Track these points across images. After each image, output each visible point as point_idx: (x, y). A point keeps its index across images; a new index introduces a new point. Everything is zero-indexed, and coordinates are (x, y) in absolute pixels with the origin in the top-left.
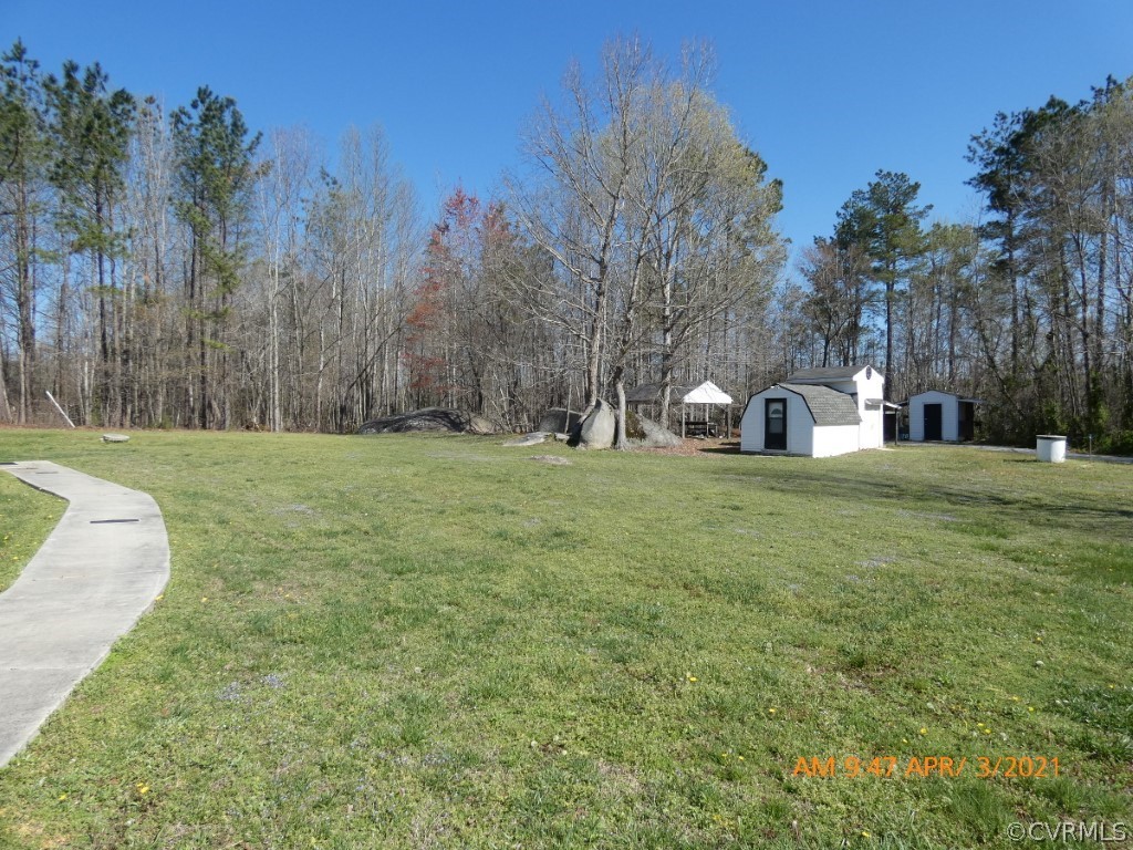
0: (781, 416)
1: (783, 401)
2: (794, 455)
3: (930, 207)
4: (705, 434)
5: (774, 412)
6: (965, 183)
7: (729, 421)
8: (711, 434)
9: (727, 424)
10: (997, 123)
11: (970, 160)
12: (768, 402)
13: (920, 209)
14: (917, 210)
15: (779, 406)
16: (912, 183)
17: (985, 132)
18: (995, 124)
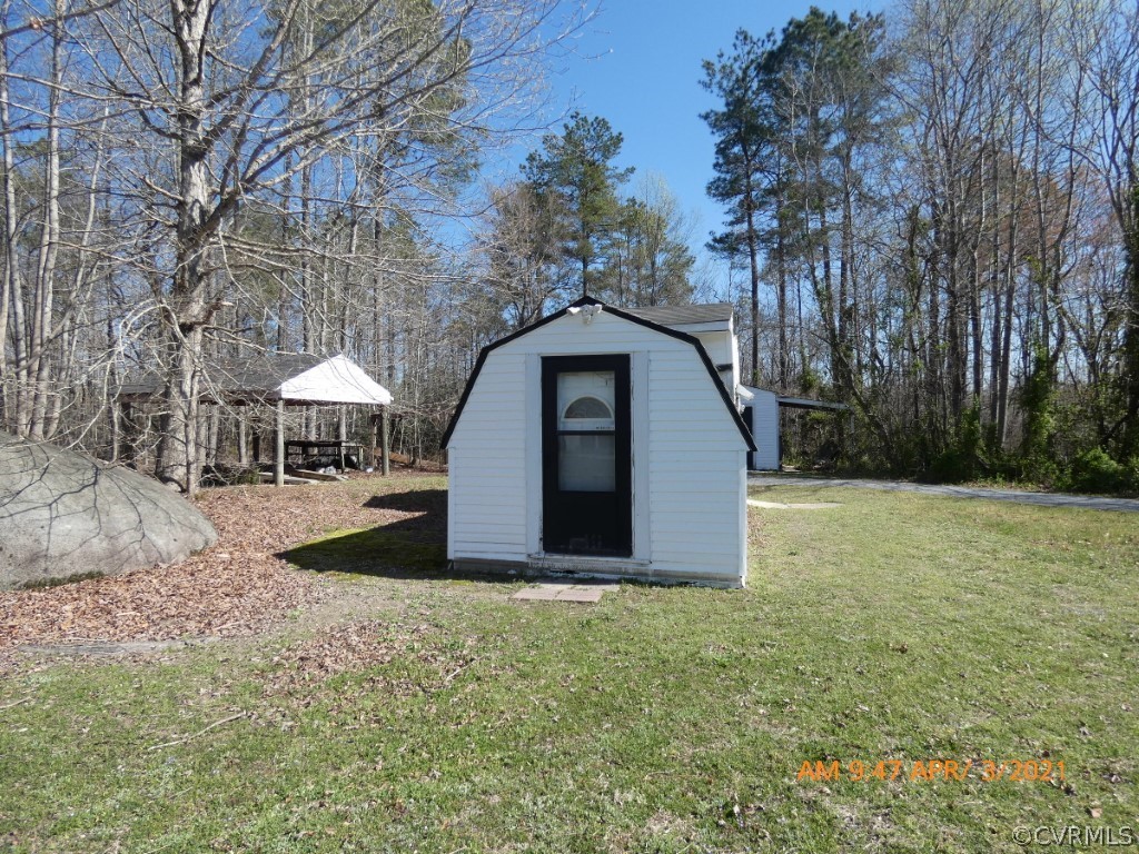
0: (608, 423)
1: (617, 367)
2: (664, 580)
3: (632, 170)
4: (338, 465)
5: (572, 412)
6: (700, 116)
7: (386, 438)
8: (350, 464)
9: (380, 443)
10: (738, 43)
11: (707, 86)
12: (554, 369)
13: (621, 170)
14: (618, 171)
15: (599, 388)
16: (615, 134)
17: (721, 56)
18: (735, 45)
